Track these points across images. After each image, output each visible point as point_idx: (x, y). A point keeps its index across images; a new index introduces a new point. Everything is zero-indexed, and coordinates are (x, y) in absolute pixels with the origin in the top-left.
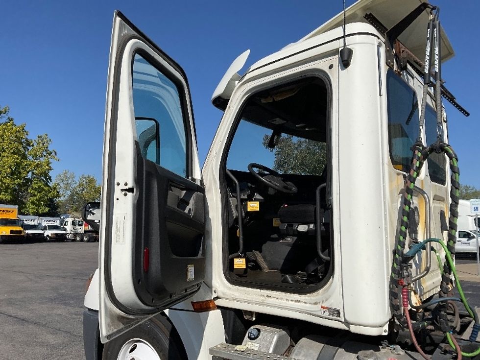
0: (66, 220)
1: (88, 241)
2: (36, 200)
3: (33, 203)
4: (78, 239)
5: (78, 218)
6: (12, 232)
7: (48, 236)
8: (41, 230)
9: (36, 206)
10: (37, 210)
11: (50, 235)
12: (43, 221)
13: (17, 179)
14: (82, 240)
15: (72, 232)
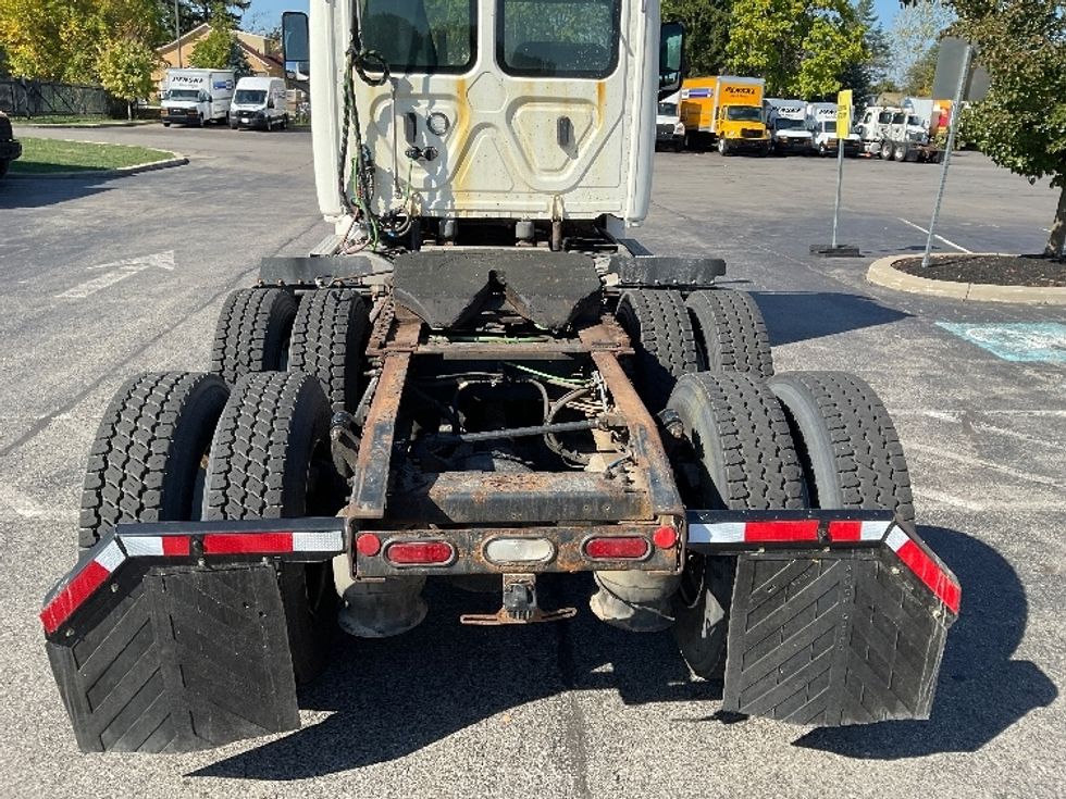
0: (869, 110)
1: (904, 160)
2: (817, 65)
3: (810, 72)
4: (885, 153)
5: (897, 107)
6: (744, 131)
7: (822, 143)
8: (808, 130)
9: (815, 79)
10: (817, 87)
11: (825, 143)
12: (819, 110)
13: (783, 19)
14: (892, 158)
15: (878, 138)
